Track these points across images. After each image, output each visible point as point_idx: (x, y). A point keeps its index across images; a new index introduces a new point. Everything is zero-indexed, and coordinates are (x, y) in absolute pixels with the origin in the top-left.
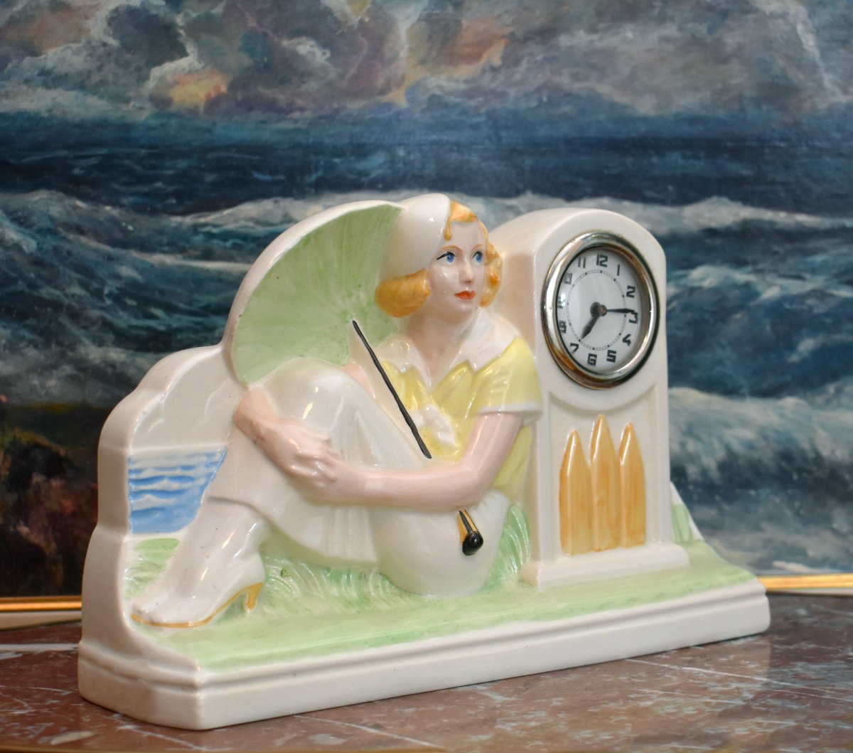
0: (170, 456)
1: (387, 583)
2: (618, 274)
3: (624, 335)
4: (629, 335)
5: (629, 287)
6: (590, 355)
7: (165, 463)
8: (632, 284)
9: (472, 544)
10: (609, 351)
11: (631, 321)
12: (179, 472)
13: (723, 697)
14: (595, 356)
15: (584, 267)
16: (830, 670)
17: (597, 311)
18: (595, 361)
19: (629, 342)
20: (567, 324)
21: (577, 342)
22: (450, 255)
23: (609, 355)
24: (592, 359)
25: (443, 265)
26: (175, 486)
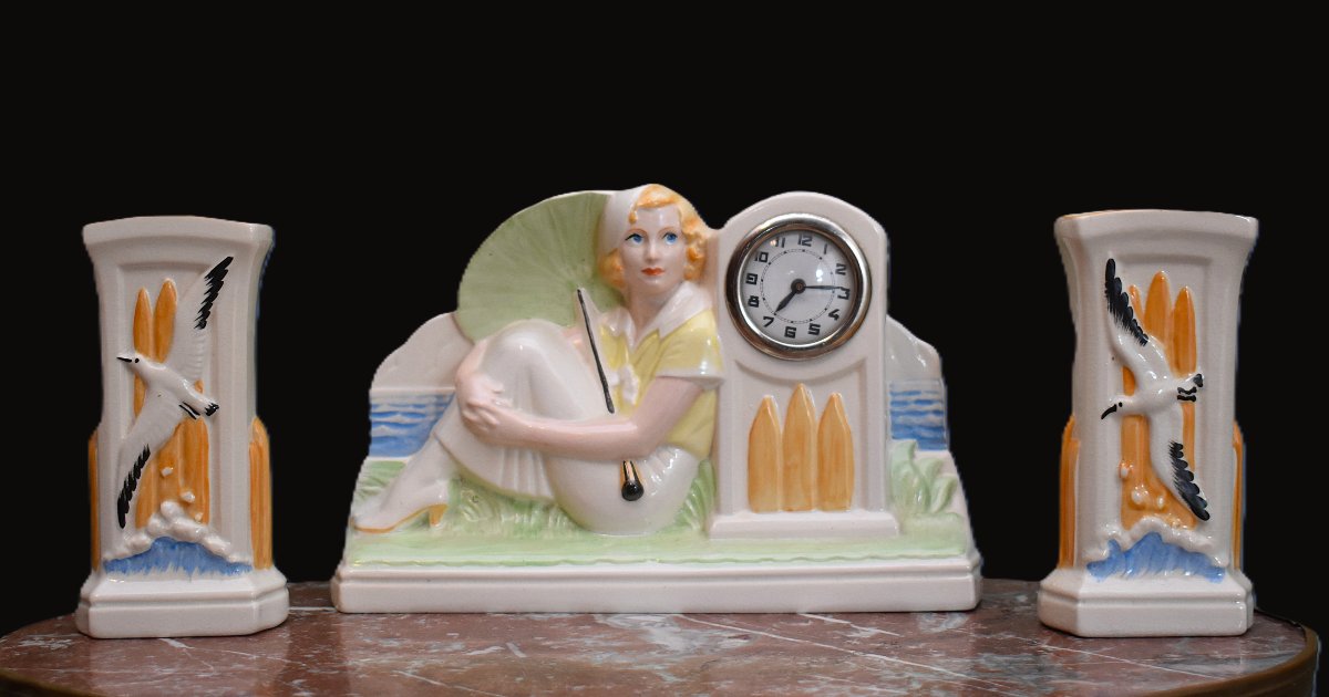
0: (403, 396)
1: (566, 518)
2: (825, 253)
3: (830, 310)
4: (837, 310)
5: (838, 265)
6: (788, 328)
7: (398, 401)
8: (841, 262)
9: (632, 491)
10: (811, 325)
11: (840, 297)
12: (411, 409)
13: (890, 685)
14: (795, 329)
15: (783, 246)
16: (1011, 663)
17: (798, 287)
18: (794, 334)
19: (836, 317)
20: (760, 299)
21: (772, 316)
22: (637, 237)
23: (811, 328)
24: (790, 333)
25: (632, 246)
26: (407, 420)
